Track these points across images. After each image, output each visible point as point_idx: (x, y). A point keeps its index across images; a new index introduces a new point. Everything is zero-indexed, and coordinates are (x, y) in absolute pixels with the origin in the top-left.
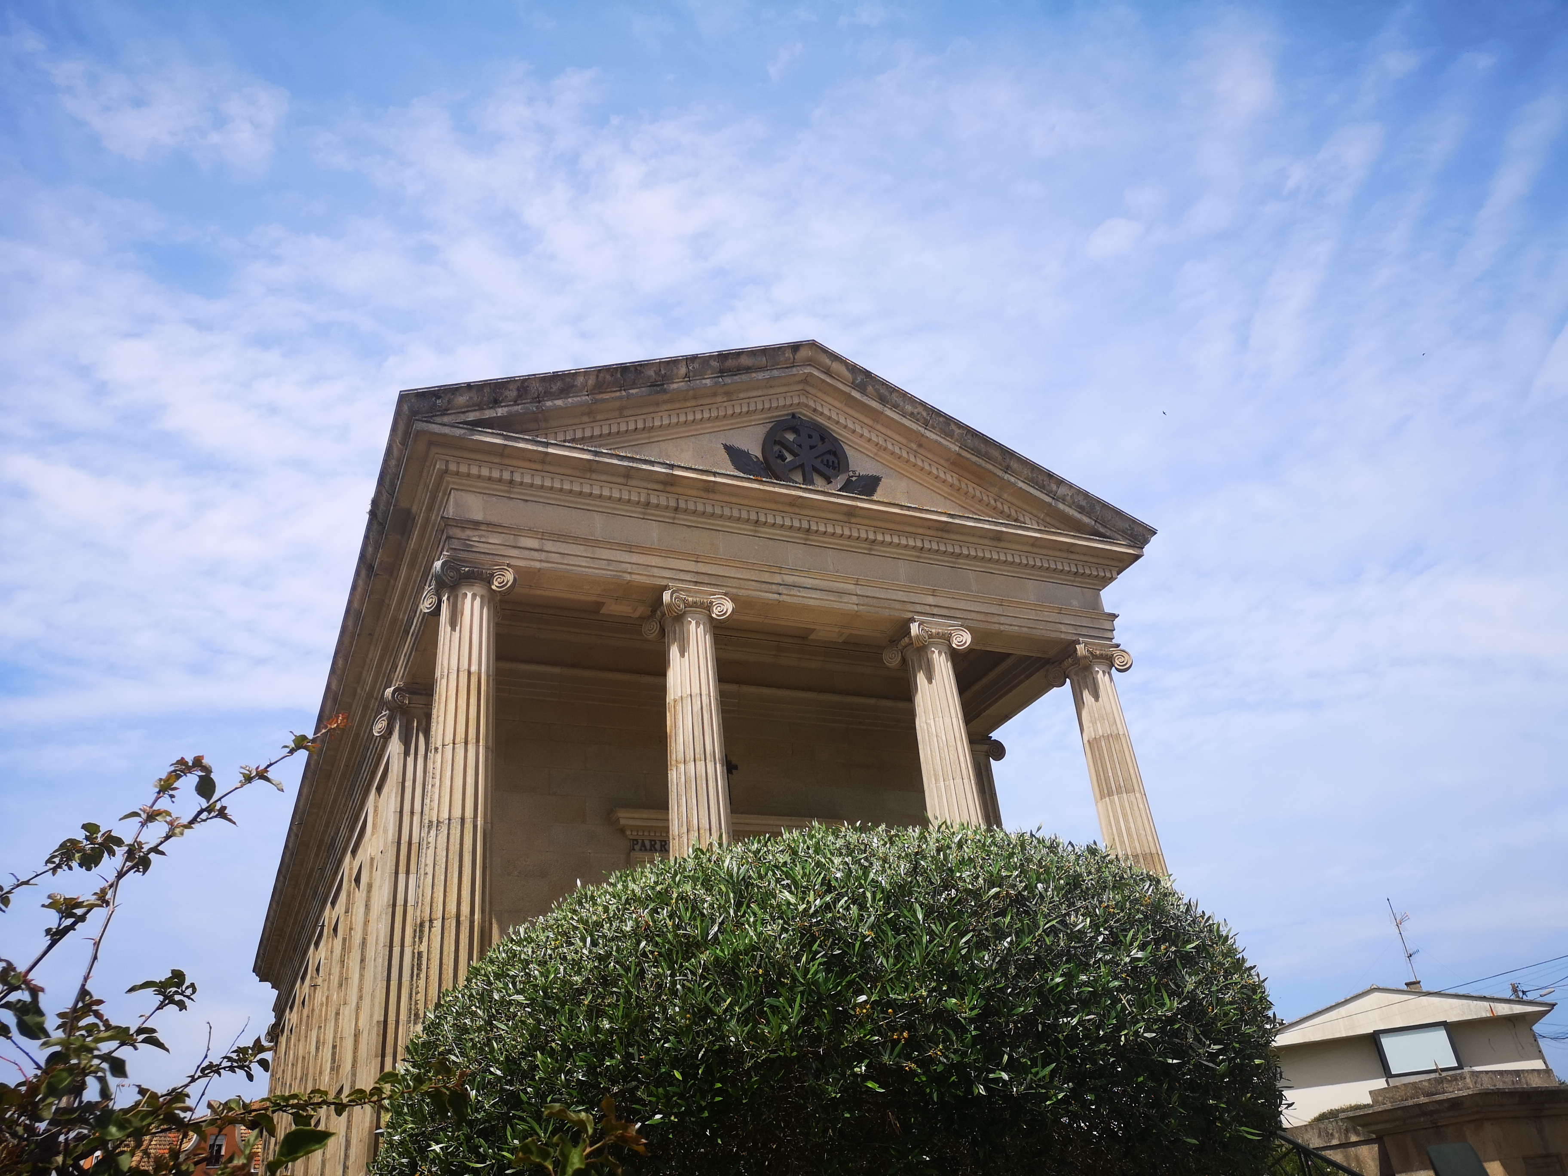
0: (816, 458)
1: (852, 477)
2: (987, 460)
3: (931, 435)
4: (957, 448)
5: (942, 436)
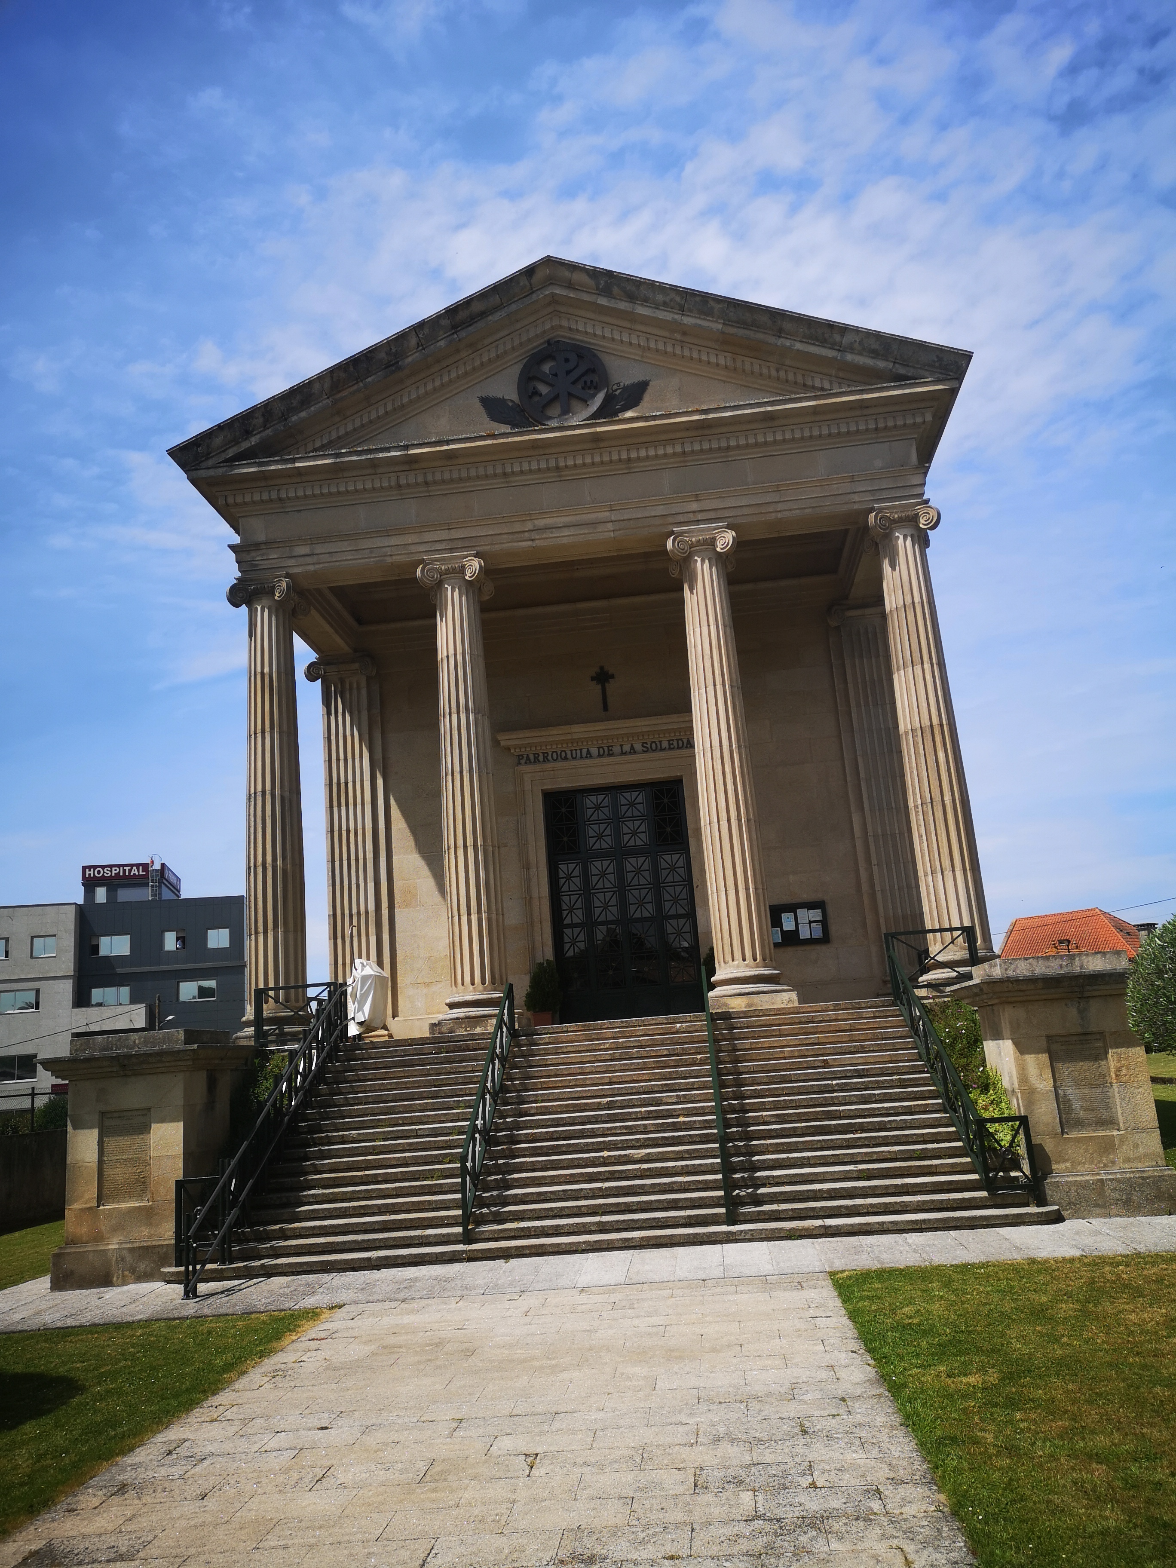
0: (574, 383)
1: (616, 390)
2: (756, 329)
3: (688, 320)
4: (720, 326)
5: (702, 317)
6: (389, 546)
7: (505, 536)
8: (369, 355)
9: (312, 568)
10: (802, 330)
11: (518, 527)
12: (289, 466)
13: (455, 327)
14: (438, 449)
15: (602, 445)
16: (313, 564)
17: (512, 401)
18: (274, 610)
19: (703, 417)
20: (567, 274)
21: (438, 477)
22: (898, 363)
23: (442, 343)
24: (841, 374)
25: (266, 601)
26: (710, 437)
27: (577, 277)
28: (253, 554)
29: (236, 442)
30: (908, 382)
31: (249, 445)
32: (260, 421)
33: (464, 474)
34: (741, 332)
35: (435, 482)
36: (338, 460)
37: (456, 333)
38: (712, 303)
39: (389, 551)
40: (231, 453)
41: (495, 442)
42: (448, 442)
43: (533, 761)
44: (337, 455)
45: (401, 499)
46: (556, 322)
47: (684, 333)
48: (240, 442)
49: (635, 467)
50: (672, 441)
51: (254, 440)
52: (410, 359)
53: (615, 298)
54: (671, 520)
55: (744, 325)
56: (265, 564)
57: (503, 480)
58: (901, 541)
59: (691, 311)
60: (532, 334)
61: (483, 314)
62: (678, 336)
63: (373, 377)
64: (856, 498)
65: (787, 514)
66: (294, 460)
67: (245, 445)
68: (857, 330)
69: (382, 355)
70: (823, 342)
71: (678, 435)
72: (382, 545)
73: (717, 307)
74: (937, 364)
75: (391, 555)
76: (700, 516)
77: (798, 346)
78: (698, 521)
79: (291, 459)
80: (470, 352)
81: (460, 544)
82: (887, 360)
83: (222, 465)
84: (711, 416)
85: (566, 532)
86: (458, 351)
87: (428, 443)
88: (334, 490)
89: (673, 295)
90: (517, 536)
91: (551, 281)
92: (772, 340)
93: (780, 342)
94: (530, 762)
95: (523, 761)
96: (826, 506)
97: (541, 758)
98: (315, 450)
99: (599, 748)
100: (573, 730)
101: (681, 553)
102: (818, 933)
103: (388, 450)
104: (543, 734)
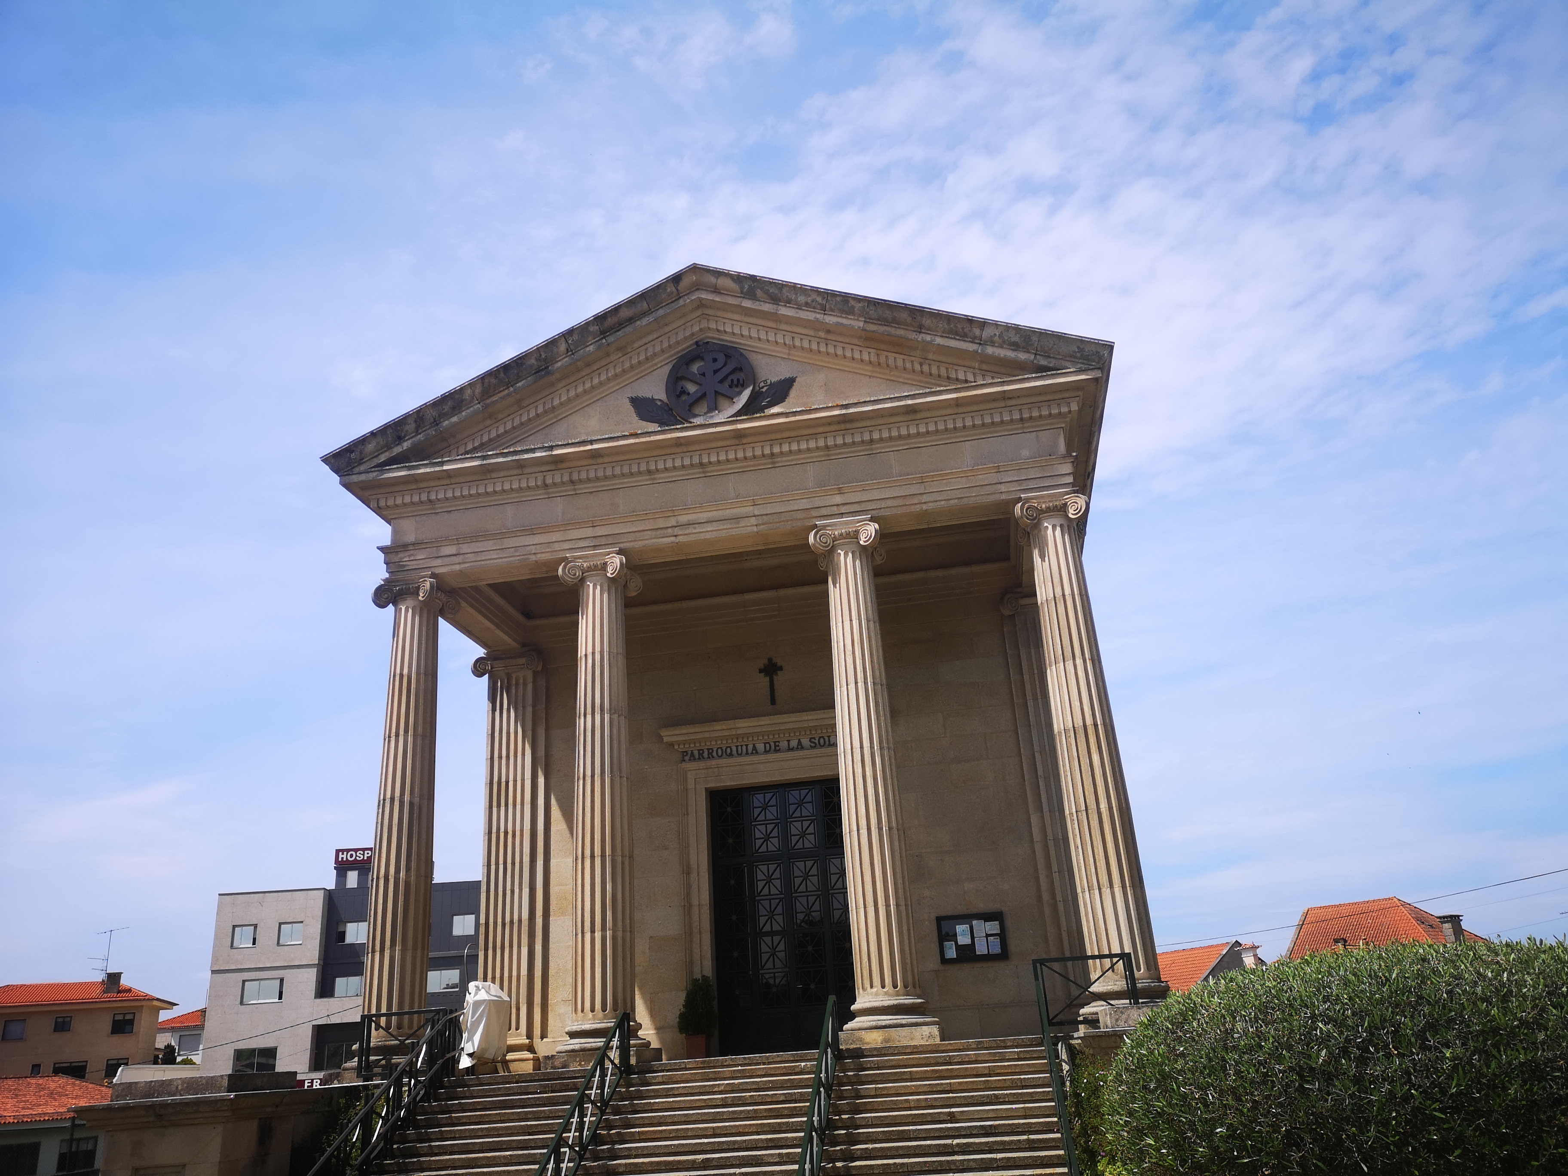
0: (721, 381)
1: (763, 387)
2: (896, 326)
3: (830, 319)
4: (861, 324)
5: (843, 316)
6: (533, 545)
7: (649, 532)
8: (519, 361)
9: (457, 567)
10: (942, 325)
11: (661, 523)
12: (437, 469)
13: (604, 333)
14: (582, 449)
15: (744, 441)
16: (459, 563)
17: (660, 400)
18: (418, 611)
19: (844, 412)
20: (713, 280)
21: (584, 476)
22: (1040, 355)
23: (591, 348)
24: (984, 367)
25: (410, 602)
26: (853, 431)
27: (722, 282)
28: (401, 555)
29: (388, 447)
30: (1049, 373)
31: (401, 450)
32: (411, 427)
33: (609, 472)
34: (882, 329)
35: (581, 481)
36: (485, 462)
37: (604, 338)
38: (852, 302)
39: (533, 549)
40: (383, 458)
41: (637, 441)
42: (591, 442)
43: (697, 757)
44: (484, 458)
45: (549, 498)
46: (704, 324)
47: (828, 332)
48: (393, 447)
49: (778, 462)
50: (815, 436)
51: (406, 445)
52: (559, 364)
53: (759, 301)
54: (814, 513)
55: (884, 321)
56: (412, 565)
57: (648, 477)
58: (1050, 531)
59: (832, 310)
60: (681, 336)
61: (631, 320)
62: (822, 334)
63: (523, 382)
64: (1003, 488)
65: (930, 506)
66: (442, 463)
67: (397, 450)
68: (996, 324)
69: (533, 361)
70: (963, 336)
71: (821, 430)
72: (527, 544)
73: (858, 306)
74: (1078, 355)
75: (534, 554)
76: (843, 509)
77: (939, 340)
78: (842, 514)
79: (439, 462)
80: (620, 355)
81: (603, 541)
82: (1029, 352)
83: (373, 469)
84: (851, 410)
85: (710, 527)
86: (608, 355)
87: (573, 444)
88: (481, 490)
89: (814, 296)
90: (659, 532)
91: (697, 287)
92: (912, 335)
93: (920, 337)
94: (695, 759)
95: (687, 758)
96: (972, 496)
97: (706, 755)
98: (467, 453)
99: (765, 744)
100: (737, 725)
101: (823, 547)
102: (996, 949)
103: (533, 451)
104: (707, 729)
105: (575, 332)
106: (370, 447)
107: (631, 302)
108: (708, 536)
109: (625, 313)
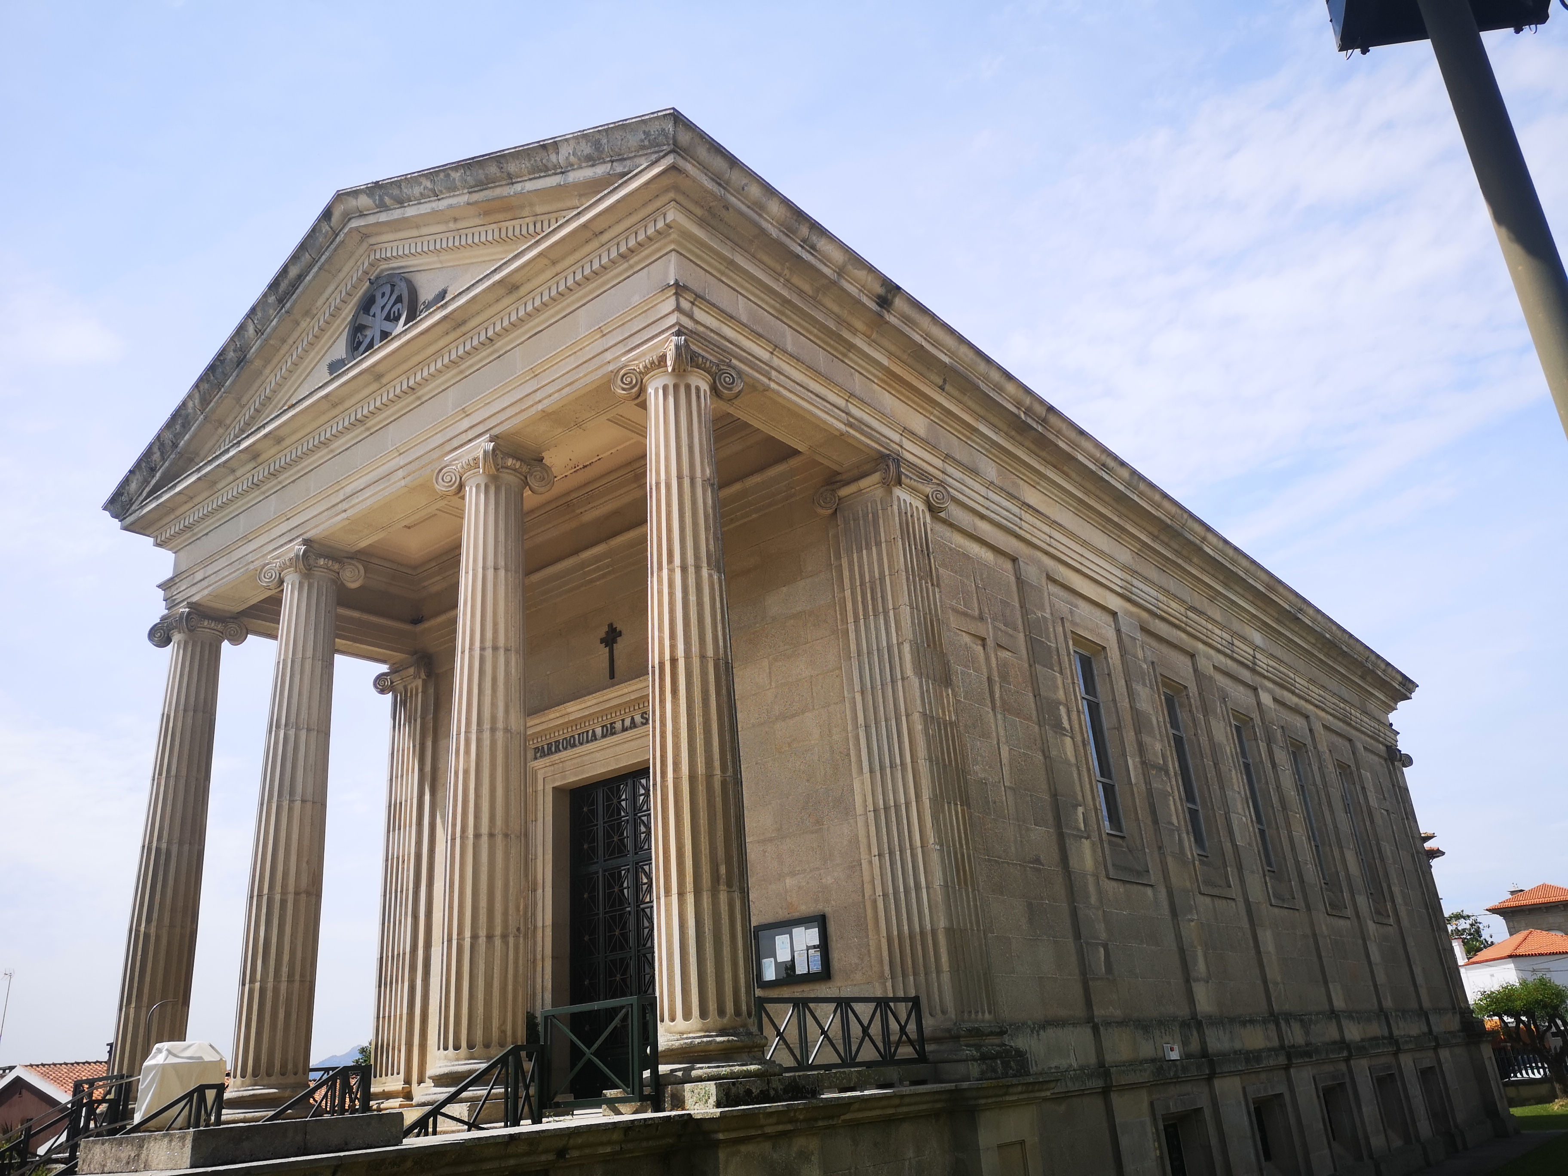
2: (492, 185)
3: (443, 204)
4: (465, 198)
5: (452, 194)
6: (250, 552)
7: (326, 513)
8: (221, 358)
10: (525, 165)
11: (334, 500)
12: (173, 493)
13: (281, 301)
15: (384, 381)
16: (207, 587)
19: (444, 313)
20: (354, 202)
21: (278, 465)
22: (609, 161)
23: (276, 321)
25: (176, 637)
27: (361, 201)
29: (147, 479)
30: (621, 181)
31: (155, 481)
32: (157, 455)
33: (294, 455)
34: (487, 195)
35: (278, 472)
37: (283, 306)
38: (453, 175)
39: (250, 558)
40: (145, 494)
41: (294, 412)
42: (264, 426)
43: (548, 752)
45: (262, 499)
46: (372, 257)
47: (455, 220)
48: (152, 476)
49: (423, 396)
51: (158, 475)
52: (253, 350)
53: (388, 210)
54: (445, 448)
55: (482, 185)
56: (179, 598)
59: (441, 192)
61: (300, 277)
62: (452, 226)
63: (231, 379)
64: (609, 356)
65: (546, 402)
66: (174, 486)
67: (155, 478)
68: (564, 140)
69: (231, 354)
70: (545, 170)
72: (247, 553)
73: (457, 176)
74: (646, 143)
75: (252, 562)
76: (471, 435)
77: (530, 186)
79: (172, 485)
80: (309, 320)
81: (295, 533)
82: (605, 162)
83: (138, 508)
84: (450, 309)
85: (368, 493)
86: (297, 324)
89: (424, 182)
90: (333, 510)
91: (346, 216)
92: (509, 191)
93: (517, 189)
94: (545, 755)
95: (538, 755)
97: (553, 748)
99: (603, 727)
100: (569, 710)
102: (816, 967)
103: (227, 451)
104: (543, 719)
105: (258, 309)
106: (133, 486)
107: (295, 258)
108: (369, 502)
109: (293, 272)
